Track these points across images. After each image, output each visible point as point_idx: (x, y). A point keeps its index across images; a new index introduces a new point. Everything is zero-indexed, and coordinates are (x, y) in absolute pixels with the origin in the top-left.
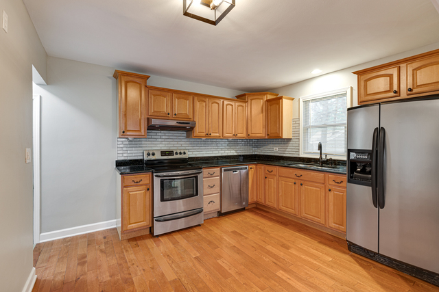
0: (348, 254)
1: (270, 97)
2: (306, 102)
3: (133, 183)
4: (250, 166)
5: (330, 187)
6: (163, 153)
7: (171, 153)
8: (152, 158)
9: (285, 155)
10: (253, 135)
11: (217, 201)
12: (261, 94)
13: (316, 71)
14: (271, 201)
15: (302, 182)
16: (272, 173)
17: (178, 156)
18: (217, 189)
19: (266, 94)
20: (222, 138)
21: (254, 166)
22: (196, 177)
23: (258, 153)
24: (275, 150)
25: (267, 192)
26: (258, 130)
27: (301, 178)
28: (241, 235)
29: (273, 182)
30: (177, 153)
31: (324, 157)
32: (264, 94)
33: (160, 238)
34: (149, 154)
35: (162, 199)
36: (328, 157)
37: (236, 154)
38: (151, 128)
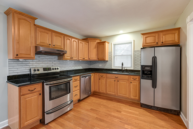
0: (142, 109)
1: (99, 41)
2: (114, 45)
3: (29, 92)
4: (92, 74)
5: (131, 81)
6: (45, 69)
7: (49, 69)
8: (37, 72)
9: (105, 68)
10: (92, 59)
11: (79, 94)
12: (95, 39)
13: (121, 32)
14: (102, 90)
15: (118, 80)
16: (103, 77)
17: (54, 71)
18: (78, 88)
19: (97, 39)
20: (78, 60)
21: (93, 74)
22: (69, 83)
23: (91, 68)
24: (100, 66)
25: (100, 86)
26: (94, 57)
27: (118, 78)
28: (96, 110)
29: (103, 81)
30: (53, 69)
31: (123, 68)
32: (96, 40)
33: (50, 125)
34: (35, 70)
35: (51, 99)
36: (125, 69)
37: (82, 68)
38: (38, 53)
